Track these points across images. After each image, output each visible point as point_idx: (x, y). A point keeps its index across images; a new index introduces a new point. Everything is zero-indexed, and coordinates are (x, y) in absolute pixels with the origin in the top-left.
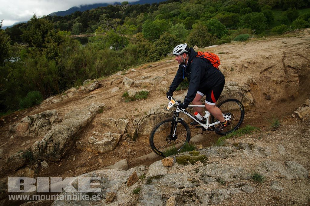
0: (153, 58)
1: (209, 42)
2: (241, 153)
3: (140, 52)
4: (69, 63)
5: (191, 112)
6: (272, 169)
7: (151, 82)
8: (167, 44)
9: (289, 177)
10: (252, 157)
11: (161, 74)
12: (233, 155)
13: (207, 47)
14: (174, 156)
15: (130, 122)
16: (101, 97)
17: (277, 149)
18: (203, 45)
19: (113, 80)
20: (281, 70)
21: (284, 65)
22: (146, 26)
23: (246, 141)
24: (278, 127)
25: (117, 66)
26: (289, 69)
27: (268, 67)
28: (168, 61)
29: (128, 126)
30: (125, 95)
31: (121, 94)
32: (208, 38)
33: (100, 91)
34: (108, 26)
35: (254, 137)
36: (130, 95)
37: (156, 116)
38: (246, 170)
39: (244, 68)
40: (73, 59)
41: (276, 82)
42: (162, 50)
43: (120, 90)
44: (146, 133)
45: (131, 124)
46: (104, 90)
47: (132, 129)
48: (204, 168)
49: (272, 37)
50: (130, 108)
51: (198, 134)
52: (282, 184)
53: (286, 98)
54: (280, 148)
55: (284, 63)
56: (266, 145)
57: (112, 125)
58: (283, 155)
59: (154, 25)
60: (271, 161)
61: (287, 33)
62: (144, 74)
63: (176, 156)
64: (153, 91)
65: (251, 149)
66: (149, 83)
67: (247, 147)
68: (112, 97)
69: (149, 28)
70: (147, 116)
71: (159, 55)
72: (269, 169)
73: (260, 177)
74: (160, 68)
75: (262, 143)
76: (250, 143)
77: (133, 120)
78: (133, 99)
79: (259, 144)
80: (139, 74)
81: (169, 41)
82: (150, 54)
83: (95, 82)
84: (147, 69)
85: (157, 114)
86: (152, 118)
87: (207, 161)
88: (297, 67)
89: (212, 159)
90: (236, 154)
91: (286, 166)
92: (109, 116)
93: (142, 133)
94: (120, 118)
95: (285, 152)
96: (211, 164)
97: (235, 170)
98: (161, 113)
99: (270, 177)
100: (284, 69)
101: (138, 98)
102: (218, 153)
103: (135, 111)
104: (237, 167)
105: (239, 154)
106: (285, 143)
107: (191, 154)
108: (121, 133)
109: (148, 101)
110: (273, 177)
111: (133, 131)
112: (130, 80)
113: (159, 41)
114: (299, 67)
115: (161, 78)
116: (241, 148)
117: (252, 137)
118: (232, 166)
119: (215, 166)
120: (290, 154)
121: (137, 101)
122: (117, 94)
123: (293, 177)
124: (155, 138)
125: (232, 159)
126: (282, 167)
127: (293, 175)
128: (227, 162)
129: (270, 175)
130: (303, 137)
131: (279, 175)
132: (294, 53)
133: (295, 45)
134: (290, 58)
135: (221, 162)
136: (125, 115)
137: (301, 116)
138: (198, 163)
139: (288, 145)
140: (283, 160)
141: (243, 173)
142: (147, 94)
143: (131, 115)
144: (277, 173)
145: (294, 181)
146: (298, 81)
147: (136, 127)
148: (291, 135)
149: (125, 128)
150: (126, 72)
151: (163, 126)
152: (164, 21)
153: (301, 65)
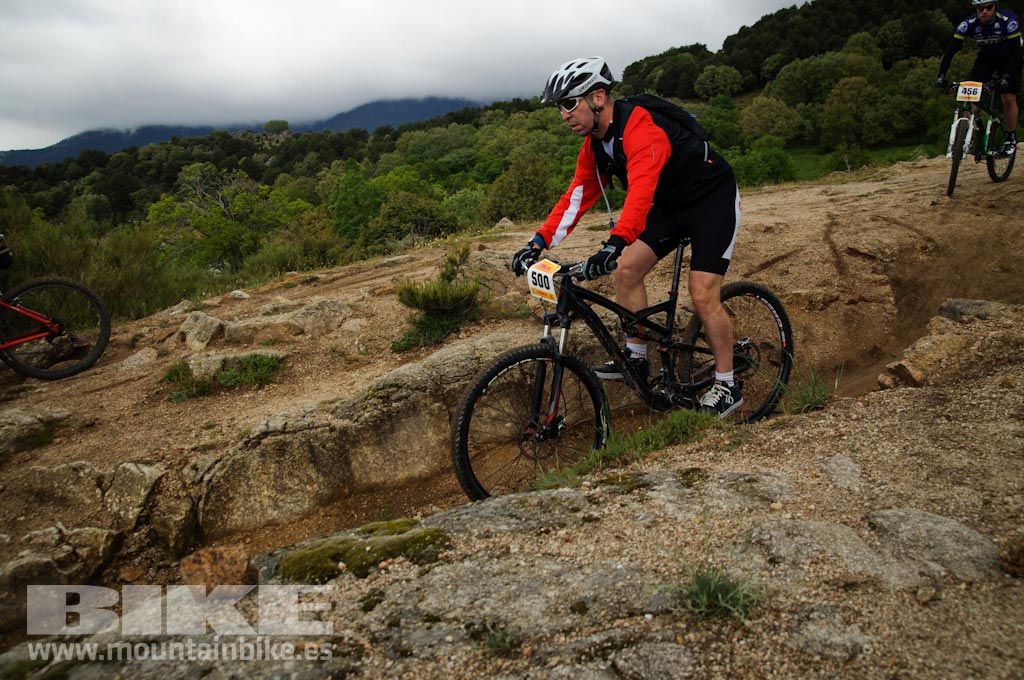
2: (636, 505)
5: (450, 418)
6: (798, 551)
7: (299, 322)
9: (896, 575)
10: (691, 516)
12: (591, 516)
15: (172, 473)
16: (67, 389)
17: (822, 471)
19: (145, 330)
20: (824, 263)
21: (833, 248)
22: (343, 194)
23: (669, 467)
26: (853, 258)
27: (772, 257)
28: (387, 260)
29: (160, 492)
30: (176, 375)
31: (160, 373)
34: (200, 197)
35: (709, 448)
36: (195, 373)
37: (288, 438)
38: (655, 571)
41: (807, 303)
43: (160, 360)
44: (239, 523)
45: (173, 484)
47: (173, 503)
48: (415, 584)
50: (187, 421)
52: (858, 614)
53: (852, 355)
54: (834, 466)
55: (831, 243)
56: (766, 465)
57: (84, 494)
58: (851, 492)
59: (375, 190)
60: (793, 518)
61: (834, 176)
62: (282, 299)
64: (304, 356)
65: (689, 486)
66: (285, 325)
67: (670, 479)
68: (114, 386)
69: (356, 202)
70: (246, 443)
72: (783, 552)
73: (727, 588)
75: (746, 460)
76: (687, 465)
77: (187, 463)
78: (208, 389)
81: (415, 222)
84: (296, 289)
85: (295, 432)
86: (269, 448)
87: (441, 552)
88: (883, 253)
89: (471, 540)
90: (607, 512)
91: (872, 533)
92: (73, 457)
93: (222, 518)
94: (127, 459)
95: (861, 476)
96: (462, 561)
97: (588, 575)
98: (316, 428)
99: (786, 591)
100: (833, 259)
101: (229, 384)
102: (511, 516)
103: (204, 432)
104: (603, 562)
105: (623, 509)
106: (858, 445)
107: (371, 531)
108: (118, 528)
109: (275, 393)
110: (805, 589)
111: (175, 513)
112: (209, 321)
113: (378, 222)
114: (887, 250)
115: (341, 307)
116: (639, 485)
117: (698, 451)
118: (578, 559)
119: (482, 568)
120: (886, 484)
121: (223, 393)
122: (142, 373)
123: (919, 577)
124: (283, 539)
125: (580, 532)
126: (855, 540)
127: (916, 567)
128: (553, 545)
129: (788, 580)
130: (939, 416)
131: (837, 575)
132: (866, 214)
133: (866, 196)
134: (853, 227)
135: (516, 550)
136: (155, 450)
137: (919, 373)
138: (390, 564)
139: (875, 453)
140: (856, 508)
141: (633, 586)
142: (274, 368)
143: (182, 446)
144: (825, 567)
145: (925, 593)
146: (892, 299)
147: (193, 495)
148: (882, 416)
149: (140, 501)
150: (208, 302)
151: (327, 487)
152: (414, 179)
153: (896, 248)
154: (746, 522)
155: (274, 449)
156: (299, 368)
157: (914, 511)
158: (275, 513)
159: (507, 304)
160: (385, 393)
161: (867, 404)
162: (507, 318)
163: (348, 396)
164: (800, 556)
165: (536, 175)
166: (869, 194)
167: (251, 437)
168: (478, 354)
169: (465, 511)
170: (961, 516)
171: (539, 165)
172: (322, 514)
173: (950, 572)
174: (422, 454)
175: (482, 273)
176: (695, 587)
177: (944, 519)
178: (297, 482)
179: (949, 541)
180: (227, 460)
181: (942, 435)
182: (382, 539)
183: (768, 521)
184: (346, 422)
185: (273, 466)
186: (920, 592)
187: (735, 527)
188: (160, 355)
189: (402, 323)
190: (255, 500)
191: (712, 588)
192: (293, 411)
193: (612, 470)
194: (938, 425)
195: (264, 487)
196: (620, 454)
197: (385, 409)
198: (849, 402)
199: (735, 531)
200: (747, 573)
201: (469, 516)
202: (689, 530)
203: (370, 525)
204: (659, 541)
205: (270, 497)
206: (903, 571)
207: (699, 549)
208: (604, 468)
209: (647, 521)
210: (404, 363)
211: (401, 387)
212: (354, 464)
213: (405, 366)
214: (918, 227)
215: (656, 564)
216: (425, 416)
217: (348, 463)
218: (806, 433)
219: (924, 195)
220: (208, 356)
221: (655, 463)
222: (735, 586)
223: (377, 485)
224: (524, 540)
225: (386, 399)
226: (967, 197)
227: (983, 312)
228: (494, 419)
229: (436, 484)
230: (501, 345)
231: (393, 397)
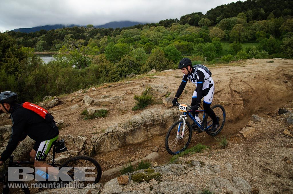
0: (114, 78)
1: (166, 66)
2: (193, 171)
3: (101, 72)
4: (30, 79)
5: (147, 130)
7: (111, 101)
8: (128, 66)
11: (120, 94)
12: (185, 173)
13: (164, 71)
14: (130, 174)
15: (88, 139)
16: (61, 114)
17: (225, 166)
18: (161, 69)
19: (74, 98)
20: (229, 94)
21: (231, 90)
22: (108, 48)
23: (197, 159)
24: (226, 146)
25: (78, 84)
26: (235, 93)
27: (217, 91)
28: (128, 82)
29: (86, 143)
30: (85, 113)
31: (80, 112)
32: (165, 63)
33: (59, 108)
34: (72, 46)
35: (205, 155)
36: (89, 113)
37: (113, 133)
38: (198, 187)
40: (35, 75)
41: (224, 104)
42: (122, 71)
43: (80, 108)
44: (103, 151)
45: (89, 142)
46: (64, 107)
47: (89, 146)
48: (158, 186)
49: (221, 65)
50: (89, 125)
51: (154, 152)
53: (233, 118)
54: (227, 165)
55: (231, 88)
56: (215, 162)
57: (70, 142)
58: (230, 172)
59: (116, 48)
60: (220, 177)
61: (233, 62)
62: (104, 93)
63: (132, 173)
64: (112, 110)
65: (202, 167)
66: (108, 102)
67: (199, 165)
68: (71, 114)
70: (104, 134)
71: (119, 75)
72: (218, 186)
74: (119, 88)
75: (212, 160)
77: (91, 137)
78: (92, 117)
79: (209, 162)
80: (99, 93)
81: (130, 63)
82: (111, 74)
83: (55, 99)
84: (107, 89)
85: (115, 132)
86: (109, 135)
87: (161, 179)
88: (242, 92)
89: (165, 176)
90: (188, 172)
91: (233, 182)
92: (67, 133)
93: (100, 150)
94: (78, 135)
95: (232, 169)
96: (165, 181)
97: (187, 187)
98: (119, 131)
100: (231, 93)
101: (97, 116)
102: (171, 171)
103: (93, 129)
104: (189, 184)
105: (191, 171)
106: (232, 160)
107: (146, 171)
108: (78, 151)
109: (107, 119)
111: (90, 148)
112: (90, 99)
113: (120, 63)
114: (243, 91)
115: (120, 98)
116: (193, 165)
117: (203, 155)
118: (185, 183)
119: (169, 183)
120: (236, 171)
121: (95, 118)
122: (76, 111)
124: (112, 155)
125: (184, 176)
126: (230, 183)
127: (239, 191)
128: (180, 179)
129: (219, 191)
130: (247, 154)
131: (226, 191)
132: (239, 79)
133: (240, 73)
134: (236, 83)
135: (174, 179)
136: (84, 133)
137: (245, 136)
138: (152, 180)
140: (230, 176)
141: (194, 190)
142: (106, 113)
143: (89, 132)
144: (225, 189)
146: (243, 104)
147: (93, 145)
148: (237, 153)
149: (82, 145)
150: (87, 91)
151: (121, 144)
152: (126, 45)
153: (245, 91)
154: (212, 177)
157: (240, 178)
158: (110, 149)
159: (157, 100)
160: (133, 124)
162: (157, 103)
163: (124, 123)
164: (221, 186)
167: (106, 133)
168: (153, 115)
170: (247, 180)
172: (120, 150)
173: (244, 192)
174: (141, 138)
176: (205, 192)
177: (244, 180)
178: (115, 143)
179: (244, 186)
180: (100, 137)
181: (247, 160)
183: (216, 178)
184: (125, 130)
185: (110, 139)
188: (79, 106)
189: (134, 103)
190: (106, 146)
191: (207, 193)
194: (247, 156)
195: (108, 144)
196: (188, 153)
197: (134, 128)
199: (210, 179)
200: (212, 189)
202: (203, 178)
205: (109, 146)
206: (237, 191)
207: (204, 183)
209: (195, 175)
210: (135, 114)
211: (137, 123)
212: (127, 139)
214: (250, 85)
215: (198, 185)
216: (142, 130)
217: (125, 139)
218: (223, 155)
219: (253, 74)
220: (92, 109)
221: (195, 157)
222: (211, 192)
223: (131, 144)
224: (175, 177)
225: (134, 126)
226: (262, 76)
227: (260, 121)
228: (156, 130)
229: (143, 144)
230: (158, 113)
231: (135, 125)
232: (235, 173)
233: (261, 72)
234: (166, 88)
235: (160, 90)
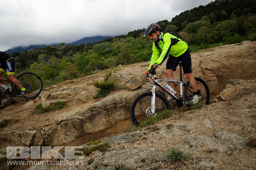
2: (156, 134)
5: (109, 115)
6: (197, 144)
7: (70, 92)
9: (222, 149)
12: (145, 138)
15: (38, 132)
16: (11, 112)
17: (202, 123)
20: (199, 72)
21: (201, 68)
22: (79, 60)
23: (164, 124)
26: (206, 71)
28: (91, 76)
29: (35, 137)
30: (39, 107)
31: (34, 107)
33: (12, 107)
34: (43, 62)
35: (173, 119)
36: (44, 107)
37: (68, 122)
38: (162, 151)
39: (165, 74)
43: (34, 104)
44: (56, 144)
45: (38, 135)
47: (39, 140)
48: (101, 157)
50: (42, 119)
52: (213, 159)
54: (205, 122)
55: (201, 67)
56: (188, 123)
57: (15, 139)
58: (209, 128)
59: (87, 59)
60: (195, 136)
61: (201, 51)
64: (71, 101)
65: (169, 129)
66: (66, 93)
67: (164, 127)
68: (23, 111)
69: (83, 62)
70: (57, 124)
72: (193, 144)
73: (180, 154)
74: (83, 82)
75: (183, 122)
76: (168, 124)
77: (42, 129)
78: (47, 110)
79: (181, 123)
81: (98, 66)
84: (68, 84)
85: (69, 120)
86: (63, 125)
87: (108, 149)
88: (214, 69)
89: (115, 145)
90: (149, 136)
91: (215, 138)
92: (13, 129)
93: (51, 143)
94: (27, 129)
95: (212, 124)
96: (113, 150)
97: (145, 152)
98: (75, 119)
99: (195, 154)
100: (202, 71)
101: (52, 109)
102: (125, 139)
103: (46, 121)
104: (148, 149)
105: (153, 135)
106: (210, 116)
107: (90, 144)
109: (64, 111)
110: (199, 153)
111: (39, 143)
112: (47, 93)
113: (88, 67)
114: (215, 68)
115: (80, 88)
116: (156, 129)
117: (171, 120)
118: (142, 149)
119: (118, 152)
120: (218, 126)
121: (51, 111)
122: (30, 107)
123: (227, 149)
125: (142, 142)
126: (211, 140)
127: (226, 146)
128: (136, 145)
129: (195, 151)
130: (230, 108)
131: (207, 149)
132: (208, 60)
134: (206, 63)
135: (127, 147)
136: (34, 126)
137: (224, 98)
138: (95, 152)
139: (214, 118)
140: (211, 132)
141: (156, 155)
142: (64, 104)
143: (41, 125)
144: (204, 147)
145: (229, 152)
146: (217, 80)
147: (44, 137)
148: (216, 109)
149: (30, 140)
150: (46, 88)
151: (78, 134)
152: (97, 56)
153: (217, 68)
154: (184, 137)
155: (64, 125)
156: (70, 104)
157: (225, 132)
158: (65, 141)
159: (121, 86)
160: (92, 109)
161: (212, 106)
162: (121, 89)
163: (83, 111)
164: (197, 145)
165: (127, 53)
166: (210, 55)
167: (58, 122)
168: (115, 99)
169: (113, 138)
170: (237, 133)
171: (128, 51)
172: (77, 141)
173: (235, 147)
174: (102, 124)
175: (115, 78)
176: (172, 154)
177: (232, 134)
178: (70, 133)
179: (234, 139)
180: (52, 128)
181: (231, 113)
182: (92, 146)
183: (189, 137)
184: (82, 117)
185: (64, 129)
186: (228, 152)
187: (181, 138)
188: (34, 102)
189: (95, 92)
190: (60, 138)
191: (176, 154)
192: (69, 115)
193: (150, 126)
194: (230, 110)
195: (62, 135)
196: (151, 122)
197: (92, 113)
198: (208, 106)
199: (181, 139)
200: (184, 150)
201: (114, 139)
202: (170, 140)
203: (89, 143)
204: (162, 143)
205: (63, 137)
206: (223, 147)
207: (172, 145)
208: (147, 126)
209: (159, 138)
210: (96, 102)
211: (96, 108)
212: (85, 128)
213: (97, 102)
214: (222, 62)
215: (162, 149)
216: (102, 114)
217: (83, 127)
218: (197, 114)
219: (223, 54)
220: (47, 102)
221: (160, 123)
222: (182, 153)
223: (91, 133)
224: (128, 144)
225: (92, 111)
226: (233, 54)
227: (239, 82)
228: (120, 115)
229: (106, 132)
230: (120, 96)
231: (94, 110)
232: (217, 129)
233: (231, 52)
234: (130, 74)
235: (124, 76)
